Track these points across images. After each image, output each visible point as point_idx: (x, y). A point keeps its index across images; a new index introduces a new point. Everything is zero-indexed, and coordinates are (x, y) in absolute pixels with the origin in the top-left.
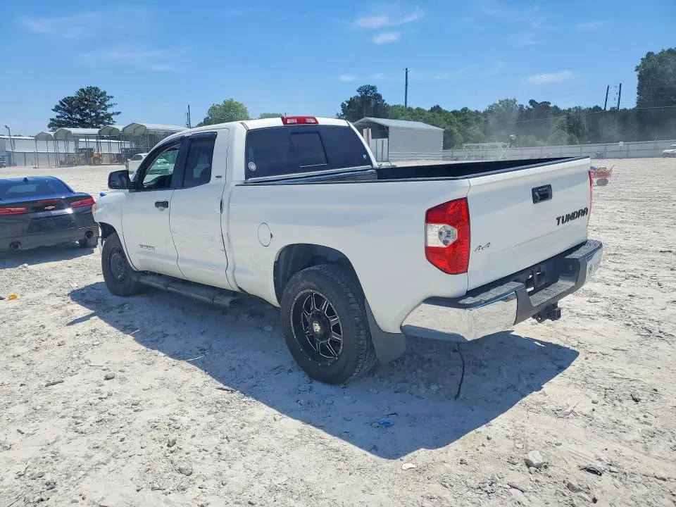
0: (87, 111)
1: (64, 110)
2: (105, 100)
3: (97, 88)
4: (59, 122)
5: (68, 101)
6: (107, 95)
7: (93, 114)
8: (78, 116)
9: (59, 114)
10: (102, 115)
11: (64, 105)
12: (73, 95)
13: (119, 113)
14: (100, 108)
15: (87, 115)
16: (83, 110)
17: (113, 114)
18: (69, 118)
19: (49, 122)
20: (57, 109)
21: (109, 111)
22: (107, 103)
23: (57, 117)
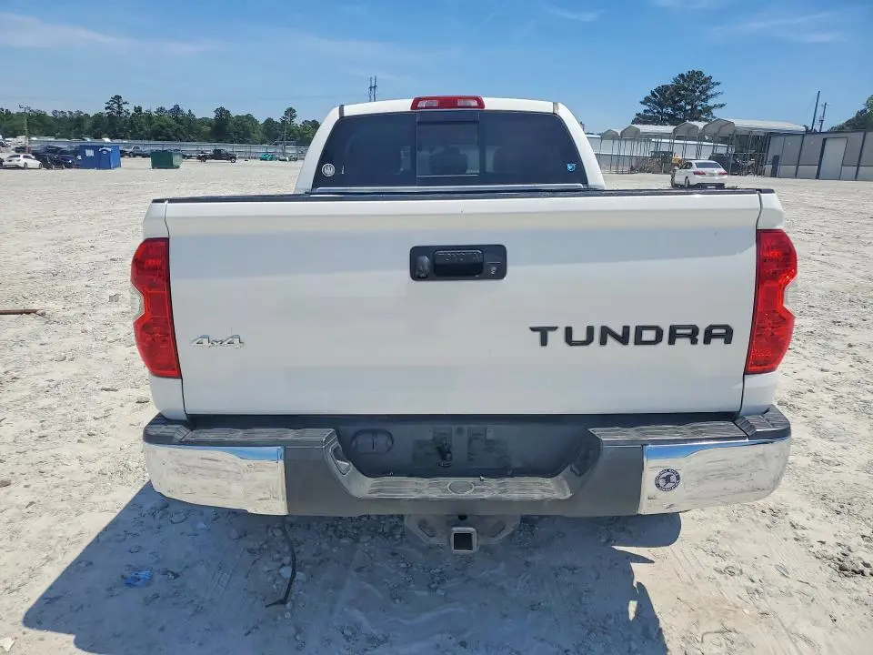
0: (683, 103)
1: (655, 102)
2: (708, 88)
3: (701, 73)
4: (644, 117)
5: (662, 90)
6: (713, 81)
7: (688, 107)
8: (670, 110)
9: (647, 108)
10: (699, 108)
11: (656, 96)
12: (669, 82)
13: (722, 106)
14: (698, 98)
15: (681, 108)
16: (677, 102)
17: (715, 106)
18: (658, 112)
19: (634, 117)
20: (645, 102)
21: (711, 103)
22: (709, 93)
23: (645, 111)
